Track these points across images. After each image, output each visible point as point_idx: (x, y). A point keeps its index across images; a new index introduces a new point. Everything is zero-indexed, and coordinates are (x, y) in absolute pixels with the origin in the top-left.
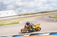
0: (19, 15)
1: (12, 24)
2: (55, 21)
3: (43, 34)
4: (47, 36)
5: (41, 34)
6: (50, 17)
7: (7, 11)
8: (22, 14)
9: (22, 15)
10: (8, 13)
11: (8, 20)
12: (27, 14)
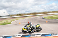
1: (4, 24)
2: (47, 22)
3: (35, 35)
4: (38, 37)
5: (33, 35)
6: (42, 18)
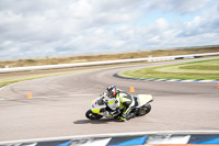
2: (133, 91)
12: (31, 61)
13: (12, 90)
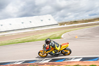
0: (61, 24)
7: (41, 17)
8: (67, 21)
9: (66, 23)
10: (42, 21)
11: (43, 32)
12: (76, 22)
13: (69, 35)
